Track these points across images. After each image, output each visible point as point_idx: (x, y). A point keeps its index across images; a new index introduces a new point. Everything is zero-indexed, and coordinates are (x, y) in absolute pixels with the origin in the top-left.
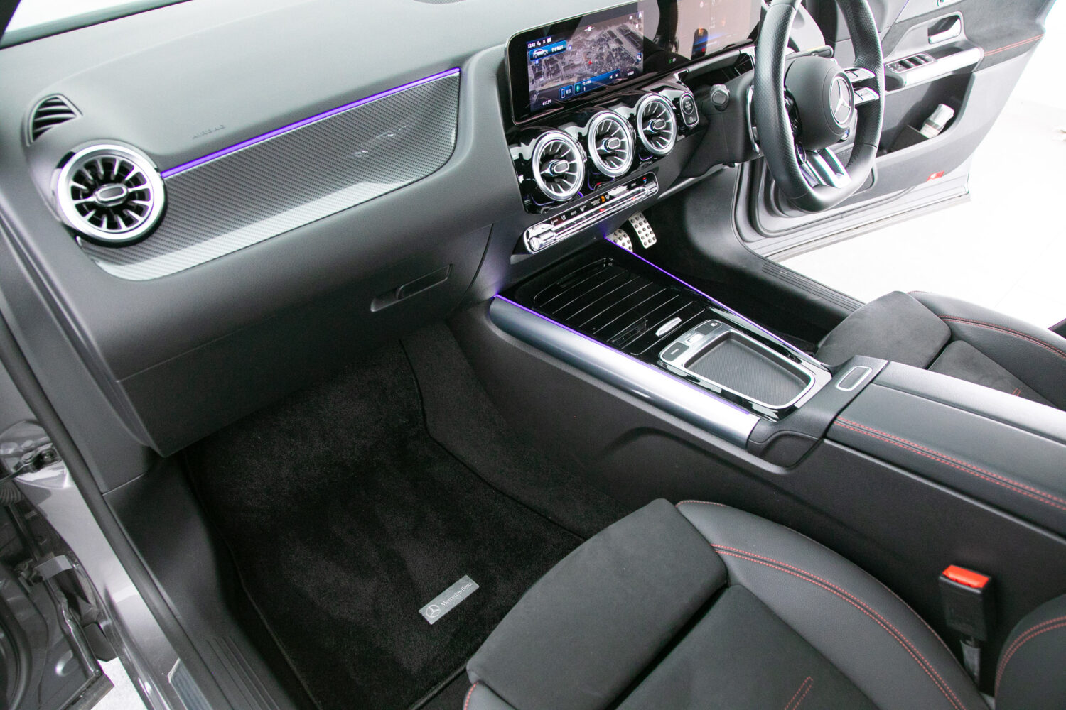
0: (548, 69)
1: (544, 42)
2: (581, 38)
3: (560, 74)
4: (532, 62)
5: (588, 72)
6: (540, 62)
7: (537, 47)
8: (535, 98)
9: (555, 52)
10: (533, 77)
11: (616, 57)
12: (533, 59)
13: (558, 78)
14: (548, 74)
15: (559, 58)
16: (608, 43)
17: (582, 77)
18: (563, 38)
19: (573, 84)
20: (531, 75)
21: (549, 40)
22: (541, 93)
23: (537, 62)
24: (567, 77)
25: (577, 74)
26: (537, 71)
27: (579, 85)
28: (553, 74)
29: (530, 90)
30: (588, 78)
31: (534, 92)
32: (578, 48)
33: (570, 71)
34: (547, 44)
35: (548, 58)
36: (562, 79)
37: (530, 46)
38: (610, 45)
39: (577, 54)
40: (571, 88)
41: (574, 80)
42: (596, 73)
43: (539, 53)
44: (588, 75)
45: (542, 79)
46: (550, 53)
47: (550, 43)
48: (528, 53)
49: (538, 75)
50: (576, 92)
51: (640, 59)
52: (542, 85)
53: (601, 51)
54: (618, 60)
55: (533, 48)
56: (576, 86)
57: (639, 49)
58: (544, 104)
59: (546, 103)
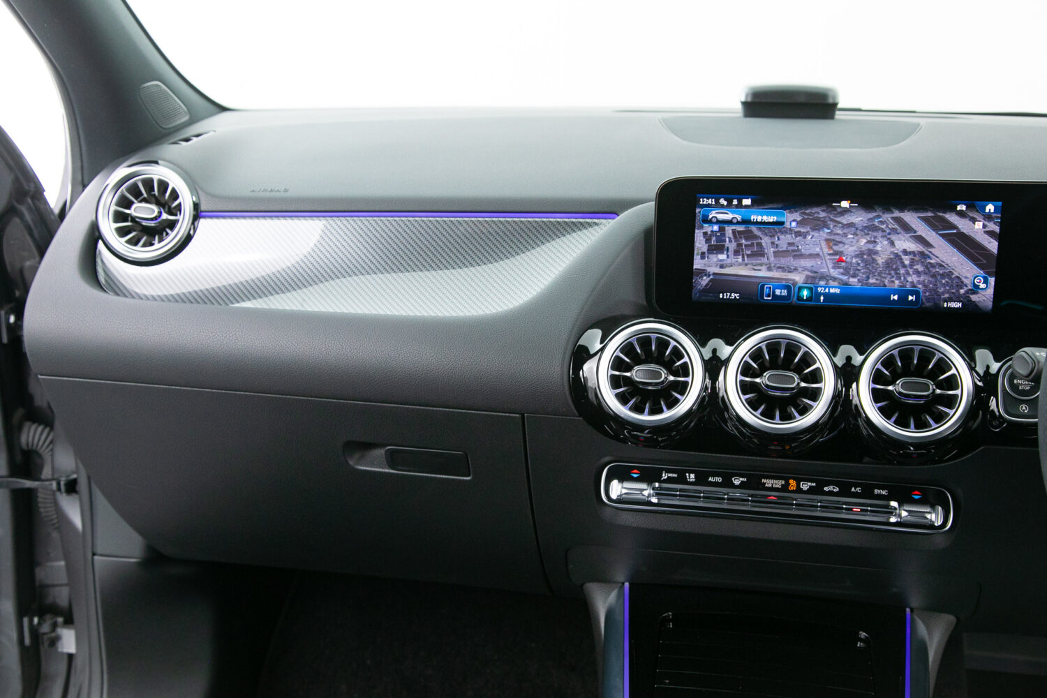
0: (740, 245)
1: (735, 202)
2: (822, 215)
3: (764, 260)
4: (706, 225)
5: (834, 273)
6: (722, 230)
7: (718, 205)
8: (704, 281)
9: (757, 223)
10: (705, 249)
11: (911, 265)
12: (706, 220)
13: (761, 265)
14: (736, 253)
15: (766, 234)
16: (893, 237)
17: (815, 277)
18: (780, 206)
19: (795, 283)
20: (700, 244)
21: (747, 202)
22: (718, 277)
23: (716, 228)
24: (779, 268)
25: (805, 269)
26: (713, 242)
27: (810, 289)
28: (748, 256)
29: (695, 267)
30: (836, 284)
31: (702, 272)
32: (814, 229)
33: (793, 262)
34: (740, 205)
35: (741, 228)
36: (769, 269)
37: (704, 201)
38: (897, 243)
39: (809, 237)
40: (788, 288)
41: (799, 278)
42: (856, 280)
43: (721, 217)
44: (835, 279)
45: (723, 257)
46: (746, 222)
47: (746, 207)
48: (697, 210)
49: (718, 248)
50: (800, 298)
51: (982, 286)
52: (722, 267)
53: (871, 246)
54: (918, 273)
55: (708, 206)
56: (800, 289)
57: (980, 266)
58: (723, 296)
59: (727, 295)
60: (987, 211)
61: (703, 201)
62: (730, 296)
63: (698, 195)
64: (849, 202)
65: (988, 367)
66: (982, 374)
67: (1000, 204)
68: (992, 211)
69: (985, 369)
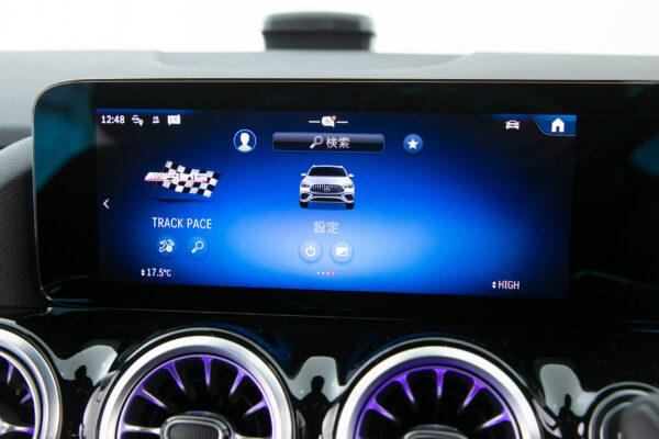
58: (146, 272)
59: (152, 272)
60: (554, 130)
61: (107, 120)
62: (157, 272)
63: (98, 110)
64: (334, 118)
65: (568, 400)
66: (557, 413)
67: (573, 118)
68: (562, 130)
69: (562, 404)
